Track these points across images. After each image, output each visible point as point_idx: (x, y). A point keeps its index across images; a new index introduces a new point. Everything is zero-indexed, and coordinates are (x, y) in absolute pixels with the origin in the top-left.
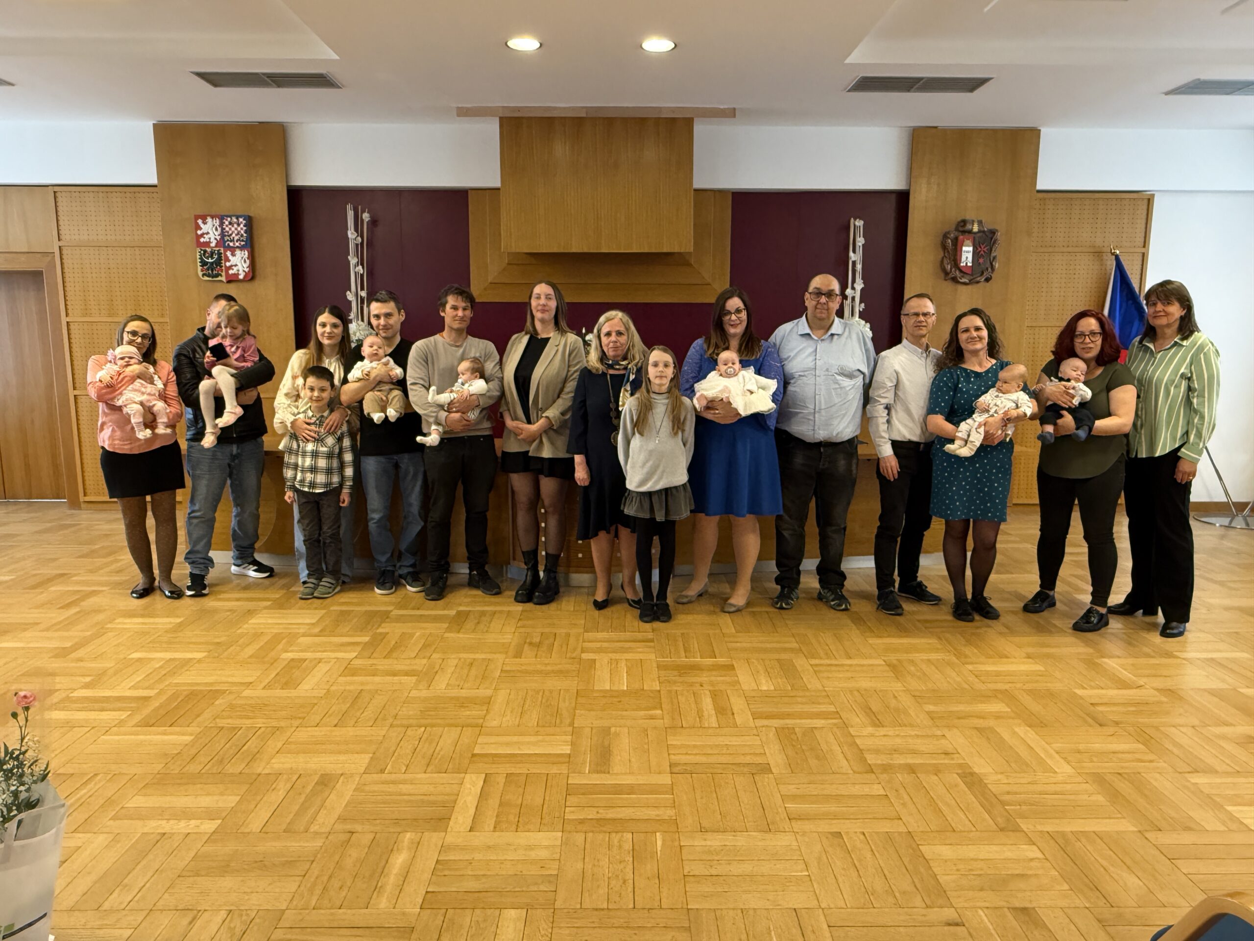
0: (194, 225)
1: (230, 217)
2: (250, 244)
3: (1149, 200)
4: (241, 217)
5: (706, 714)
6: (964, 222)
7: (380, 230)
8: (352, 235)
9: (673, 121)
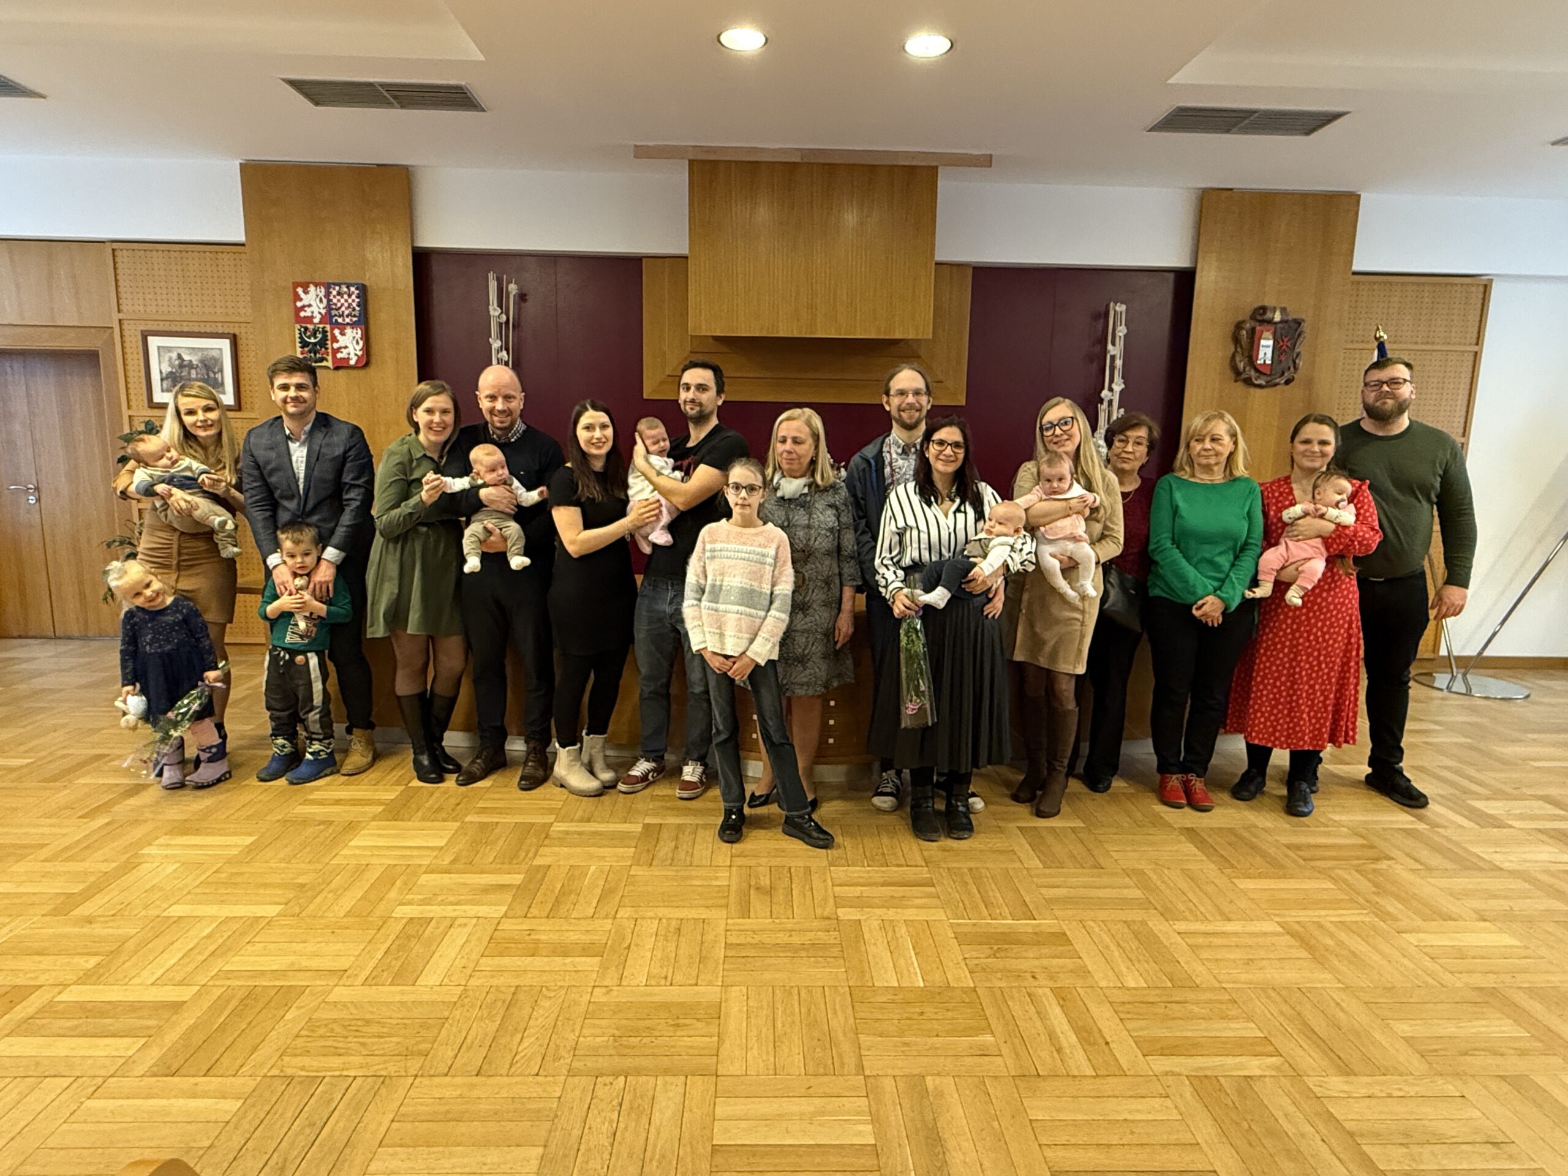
0: (292, 296)
1: (339, 285)
2: (363, 321)
3: (1486, 286)
4: (352, 285)
5: (1065, 1044)
6: (1264, 309)
7: (530, 306)
8: (494, 311)
9: (912, 170)
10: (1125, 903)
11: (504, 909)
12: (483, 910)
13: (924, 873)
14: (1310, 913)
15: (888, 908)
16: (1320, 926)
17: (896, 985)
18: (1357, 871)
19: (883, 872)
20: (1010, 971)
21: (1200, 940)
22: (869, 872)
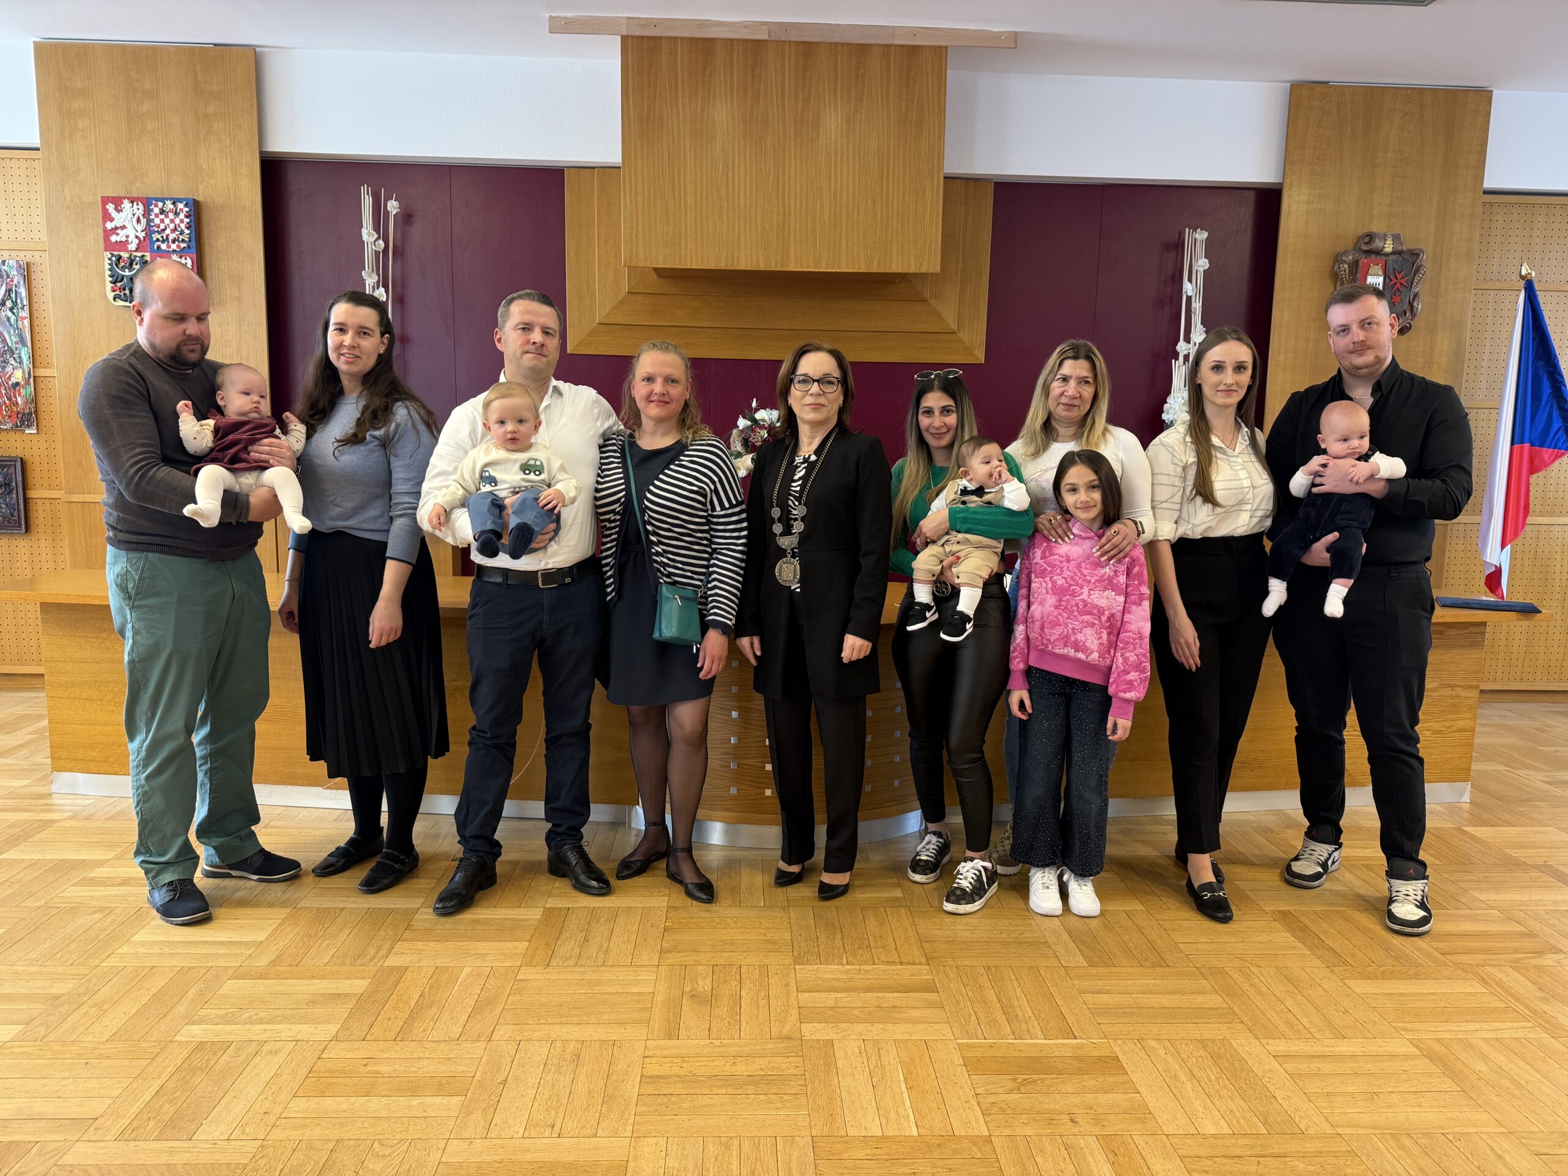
0: (100, 214)
1: (163, 200)
2: (196, 247)
4: (180, 200)
6: (1371, 237)
7: (417, 231)
8: (368, 234)
9: (912, 52)
10: (1200, 1014)
11: (333, 1029)
12: (303, 1030)
13: (923, 973)
14: (1454, 1027)
15: (872, 1023)
16: (1468, 1046)
17: (879, 1133)
18: (1514, 968)
19: (868, 971)
20: (1038, 1113)
21: (1304, 1067)
22: (847, 972)
